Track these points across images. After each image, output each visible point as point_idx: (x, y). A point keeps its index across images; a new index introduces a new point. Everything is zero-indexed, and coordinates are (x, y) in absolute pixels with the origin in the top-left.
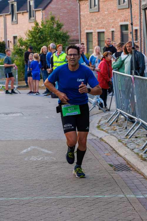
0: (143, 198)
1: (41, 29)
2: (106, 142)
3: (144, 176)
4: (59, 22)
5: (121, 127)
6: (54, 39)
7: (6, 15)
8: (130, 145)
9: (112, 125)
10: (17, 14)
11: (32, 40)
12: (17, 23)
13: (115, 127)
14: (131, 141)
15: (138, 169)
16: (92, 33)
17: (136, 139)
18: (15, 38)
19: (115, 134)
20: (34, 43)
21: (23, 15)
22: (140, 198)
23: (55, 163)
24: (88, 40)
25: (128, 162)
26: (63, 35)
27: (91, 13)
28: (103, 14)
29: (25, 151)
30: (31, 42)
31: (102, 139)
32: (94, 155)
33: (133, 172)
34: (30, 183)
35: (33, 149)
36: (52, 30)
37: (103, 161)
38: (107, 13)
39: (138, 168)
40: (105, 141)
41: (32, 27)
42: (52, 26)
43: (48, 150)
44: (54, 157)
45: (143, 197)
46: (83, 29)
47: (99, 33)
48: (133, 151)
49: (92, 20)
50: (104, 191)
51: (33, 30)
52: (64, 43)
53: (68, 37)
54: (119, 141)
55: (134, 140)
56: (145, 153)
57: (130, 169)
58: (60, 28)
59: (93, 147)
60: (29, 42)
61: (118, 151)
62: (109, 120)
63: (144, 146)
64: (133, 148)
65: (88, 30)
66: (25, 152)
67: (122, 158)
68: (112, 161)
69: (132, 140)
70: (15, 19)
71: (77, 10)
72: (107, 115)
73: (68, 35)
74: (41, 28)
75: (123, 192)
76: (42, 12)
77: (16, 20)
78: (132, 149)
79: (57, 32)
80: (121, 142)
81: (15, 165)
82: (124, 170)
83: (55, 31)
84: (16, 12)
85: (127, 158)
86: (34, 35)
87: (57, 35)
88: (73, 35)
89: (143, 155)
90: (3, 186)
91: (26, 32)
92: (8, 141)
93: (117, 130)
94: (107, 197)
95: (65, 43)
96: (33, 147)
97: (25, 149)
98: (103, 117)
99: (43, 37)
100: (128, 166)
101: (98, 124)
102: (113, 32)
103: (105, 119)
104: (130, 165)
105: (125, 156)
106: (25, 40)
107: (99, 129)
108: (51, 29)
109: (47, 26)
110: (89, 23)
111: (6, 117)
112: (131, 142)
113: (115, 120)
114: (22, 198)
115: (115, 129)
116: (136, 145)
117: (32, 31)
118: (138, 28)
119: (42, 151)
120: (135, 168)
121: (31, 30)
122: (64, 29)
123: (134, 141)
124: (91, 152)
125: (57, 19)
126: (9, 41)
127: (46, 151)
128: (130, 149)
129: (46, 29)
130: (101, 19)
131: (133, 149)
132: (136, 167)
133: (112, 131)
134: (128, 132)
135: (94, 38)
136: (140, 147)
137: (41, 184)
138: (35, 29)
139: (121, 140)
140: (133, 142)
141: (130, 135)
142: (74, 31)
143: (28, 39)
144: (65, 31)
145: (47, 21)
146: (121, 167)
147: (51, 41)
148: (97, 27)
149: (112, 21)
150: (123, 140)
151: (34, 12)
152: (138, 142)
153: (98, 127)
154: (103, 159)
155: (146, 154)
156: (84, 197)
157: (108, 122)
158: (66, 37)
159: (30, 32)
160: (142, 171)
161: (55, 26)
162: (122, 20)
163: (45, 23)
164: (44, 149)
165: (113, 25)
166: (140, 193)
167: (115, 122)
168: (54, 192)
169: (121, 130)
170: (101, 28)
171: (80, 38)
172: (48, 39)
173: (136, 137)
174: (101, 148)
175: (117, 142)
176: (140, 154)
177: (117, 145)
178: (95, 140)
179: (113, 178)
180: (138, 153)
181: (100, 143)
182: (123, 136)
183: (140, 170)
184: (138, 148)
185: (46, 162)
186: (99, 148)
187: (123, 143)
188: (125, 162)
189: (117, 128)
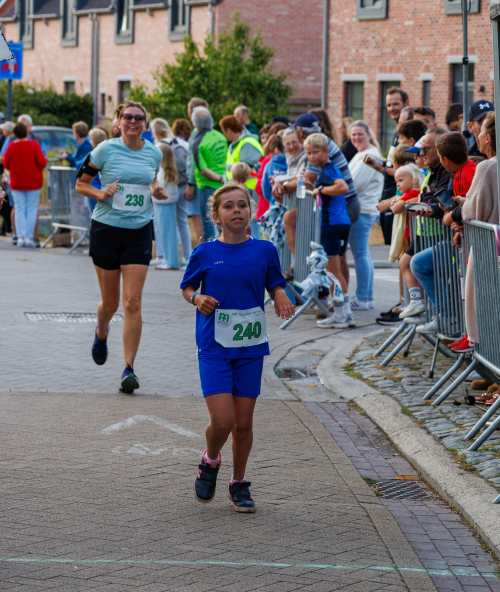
0: (448, 578)
1: (204, 62)
2: (365, 414)
3: (461, 515)
4: (262, 43)
5: (417, 373)
6: (241, 95)
7: (99, 14)
8: (436, 424)
9: (390, 364)
10: (135, 11)
11: (172, 95)
12: (133, 42)
13: (398, 371)
14: (439, 414)
15: (448, 495)
16: (361, 83)
17: (456, 408)
18: (123, 85)
19: (395, 392)
20: (180, 105)
21: (152, 15)
22: (437, 578)
24: (350, 104)
25: (423, 473)
26: (269, 85)
27: (361, 21)
28: (399, 26)
29: (116, 427)
30: (171, 103)
31: (356, 406)
32: (324, 448)
33: (430, 504)
34: (119, 518)
35: (143, 423)
36: (236, 67)
37: (348, 468)
38: (411, 23)
39: (449, 492)
40: (362, 409)
41: (175, 54)
42: (237, 54)
43: (187, 427)
45: (450, 574)
46: (337, 70)
47: (384, 85)
48: (442, 444)
49: (364, 43)
50: (337, 551)
51: (178, 65)
52: (272, 109)
53: (286, 91)
54: (405, 411)
55: (450, 412)
56: (475, 449)
58: (264, 63)
59: (325, 427)
60: (163, 99)
61: (396, 441)
62: (383, 350)
63: (474, 428)
64: (443, 435)
65: (350, 72)
66: (115, 431)
67: (405, 461)
68: (376, 469)
69: (444, 411)
70: (128, 27)
71: (320, 11)
72: (380, 335)
73: (287, 87)
74: (202, 61)
75: (392, 558)
76: (211, 10)
77: (130, 32)
78: (439, 436)
79: (253, 74)
80: (409, 414)
81: (80, 467)
82: (405, 497)
83: (246, 70)
84: (132, 6)
85: (419, 462)
86: (182, 79)
87: (253, 82)
88: (302, 86)
89: (467, 456)
90: (36, 523)
91: (155, 69)
92: (71, 395)
93: (403, 380)
94: (341, 570)
95: (275, 108)
96: (143, 417)
97: (116, 421)
98: (366, 339)
99: (208, 87)
100: (422, 485)
101: (350, 359)
102: (426, 83)
103: (372, 346)
104: (425, 482)
105: (414, 457)
106: (152, 95)
107: (348, 375)
108: (235, 63)
109: (223, 55)
110: (354, 51)
111: (73, 324)
112: (438, 418)
113: (400, 349)
114: (89, 561)
115: (398, 376)
116: (452, 425)
117: (174, 68)
119: (165, 430)
120: (440, 493)
121: (171, 64)
122: (275, 67)
123: (448, 415)
124: (314, 438)
125: (255, 36)
126: (103, 95)
127: (181, 431)
128: (434, 437)
129: (219, 62)
130: (392, 40)
131: (441, 438)
132: (443, 489)
133: (388, 381)
134: (433, 388)
135: (366, 98)
136: (463, 432)
137: (151, 523)
138: (184, 63)
139: (411, 409)
140: (445, 416)
141: (437, 396)
142: (309, 75)
143: (161, 92)
144: (276, 74)
145: (223, 38)
146: (398, 489)
147: (234, 99)
148: (379, 65)
149: (424, 50)
150: (416, 408)
151: (187, 8)
152: (461, 416)
153: (349, 368)
154: (349, 461)
155: (477, 454)
156: (272, 567)
157: (379, 354)
158: (278, 90)
159: (169, 69)
160: (459, 502)
161: (247, 57)
162: (457, 49)
163: (216, 45)
164: (176, 425)
165: (427, 62)
166: (443, 562)
167: (402, 357)
168: (185, 548)
169: (414, 379)
170: (391, 70)
171: (326, 98)
172: (225, 93)
173: (457, 404)
174: (349, 429)
175: (397, 415)
176: (460, 453)
177: (395, 424)
178: (333, 407)
179: (368, 516)
180: (455, 448)
181: (348, 417)
182: (418, 399)
183: (452, 497)
184: (456, 436)
185: (176, 462)
186: (340, 429)
187: (414, 417)
188: (415, 473)
189: (404, 373)
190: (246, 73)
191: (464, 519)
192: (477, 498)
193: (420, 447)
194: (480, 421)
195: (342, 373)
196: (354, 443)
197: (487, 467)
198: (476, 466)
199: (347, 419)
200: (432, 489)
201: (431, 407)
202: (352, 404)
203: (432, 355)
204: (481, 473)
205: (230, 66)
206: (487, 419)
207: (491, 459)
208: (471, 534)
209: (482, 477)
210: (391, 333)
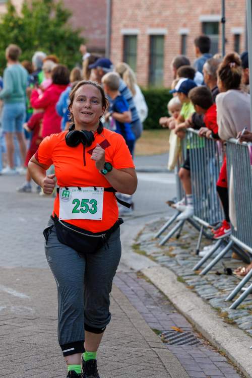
1: (22, 20)
2: (149, 281)
3: (227, 357)
4: (63, 6)
5: (187, 251)
6: (48, 44)
8: (204, 290)
9: (167, 244)
13: (172, 249)
14: (205, 282)
15: (216, 342)
16: (135, 37)
17: (218, 277)
19: (171, 265)
23: (34, 319)
24: (127, 51)
25: (197, 326)
26: (69, 37)
31: (143, 275)
32: (122, 307)
33: (203, 348)
36: (44, 24)
37: (141, 322)
39: (217, 340)
40: (147, 278)
42: (45, 14)
43: (19, 290)
44: (32, 307)
46: (118, 26)
47: (153, 38)
48: (209, 304)
49: (138, 6)
51: (2, 22)
52: (71, 55)
54: (180, 279)
55: (213, 280)
56: (235, 308)
57: (199, 342)
58: (65, 20)
59: (121, 291)
61: (174, 302)
62: (161, 234)
63: (233, 292)
64: (210, 297)
65: (128, 27)
67: (182, 317)
68: (161, 322)
69: (209, 279)
72: (157, 222)
73: (82, 38)
74: (19, 19)
78: (206, 298)
79: (57, 29)
80: (183, 282)
82: (184, 343)
83: (52, 26)
85: (193, 318)
86: (4, 33)
87: (57, 35)
88: (93, 37)
89: (229, 313)
93: (177, 256)
98: (147, 225)
99: (24, 38)
100: (196, 335)
101: (136, 240)
102: (184, 36)
103: (152, 231)
107: (135, 252)
108: (43, 21)
109: (34, 15)
112: (205, 284)
113: (174, 233)
115: (173, 253)
116: (216, 290)
118: (240, 30)
120: (210, 340)
122: (73, 24)
123: (212, 282)
127: (15, 293)
128: (203, 299)
130: (159, 4)
131: (208, 300)
132: (212, 338)
133: (165, 257)
134: (200, 262)
135: (139, 47)
136: (224, 295)
138: (6, 20)
139: (184, 278)
140: (210, 283)
141: (204, 268)
142: (96, 29)
144: (74, 28)
145: (35, 2)
148: (149, 22)
149: (182, 11)
150: (188, 277)
152: (222, 283)
153: (136, 247)
154: (141, 316)
155: (236, 311)
157: (158, 237)
160: (225, 347)
161: (53, 16)
162: (208, 11)
163: (30, 7)
164: (10, 289)
165: (184, 20)
167: (175, 238)
169: (185, 256)
170: (158, 26)
171: (110, 47)
172: (36, 43)
173: (218, 274)
174: (139, 293)
175: (174, 282)
176: (223, 311)
177: (173, 289)
178: (126, 276)
179: (158, 358)
180: (219, 307)
181: (138, 283)
182: (189, 270)
183: (219, 344)
184: (219, 298)
185: (13, 316)
186: (133, 293)
187: (187, 283)
188: (190, 325)
189: (177, 251)
190: (52, 28)
191: (230, 361)
192: (239, 344)
193: (193, 306)
194: (237, 287)
195: (131, 251)
196: (143, 303)
197: (244, 321)
198: (236, 321)
199: (137, 285)
200: (203, 337)
201: (199, 277)
202: (140, 274)
203: (197, 237)
204: (240, 326)
205: (40, 23)
206: (243, 286)
207: (247, 315)
208: (235, 371)
209: (241, 329)
210: (166, 221)
